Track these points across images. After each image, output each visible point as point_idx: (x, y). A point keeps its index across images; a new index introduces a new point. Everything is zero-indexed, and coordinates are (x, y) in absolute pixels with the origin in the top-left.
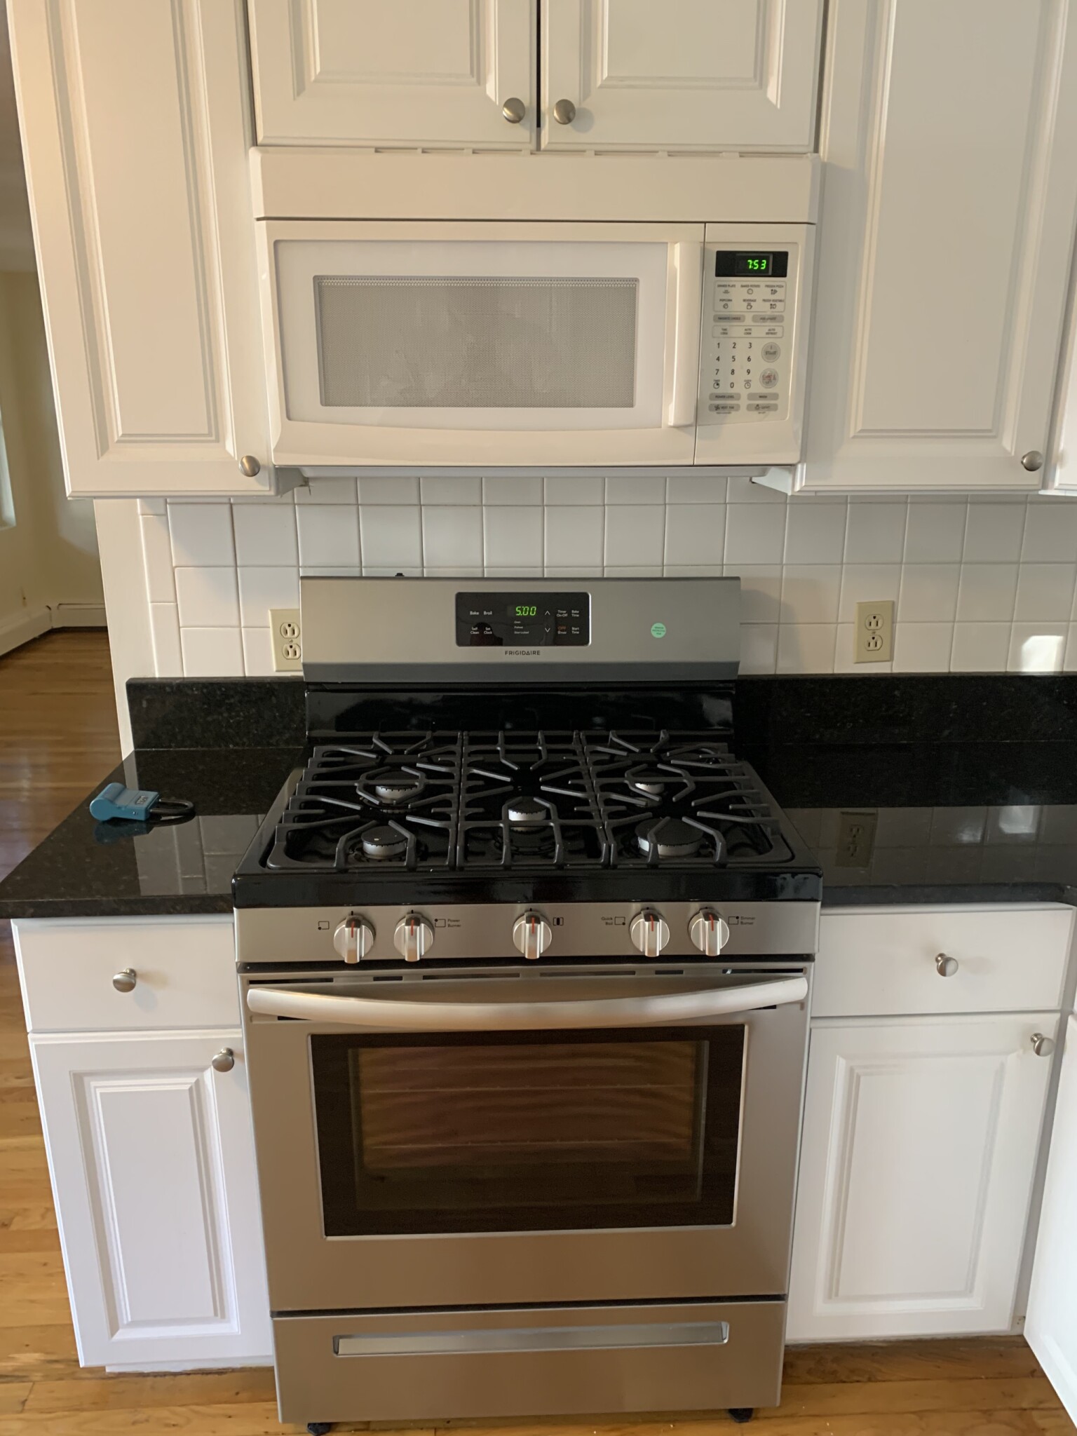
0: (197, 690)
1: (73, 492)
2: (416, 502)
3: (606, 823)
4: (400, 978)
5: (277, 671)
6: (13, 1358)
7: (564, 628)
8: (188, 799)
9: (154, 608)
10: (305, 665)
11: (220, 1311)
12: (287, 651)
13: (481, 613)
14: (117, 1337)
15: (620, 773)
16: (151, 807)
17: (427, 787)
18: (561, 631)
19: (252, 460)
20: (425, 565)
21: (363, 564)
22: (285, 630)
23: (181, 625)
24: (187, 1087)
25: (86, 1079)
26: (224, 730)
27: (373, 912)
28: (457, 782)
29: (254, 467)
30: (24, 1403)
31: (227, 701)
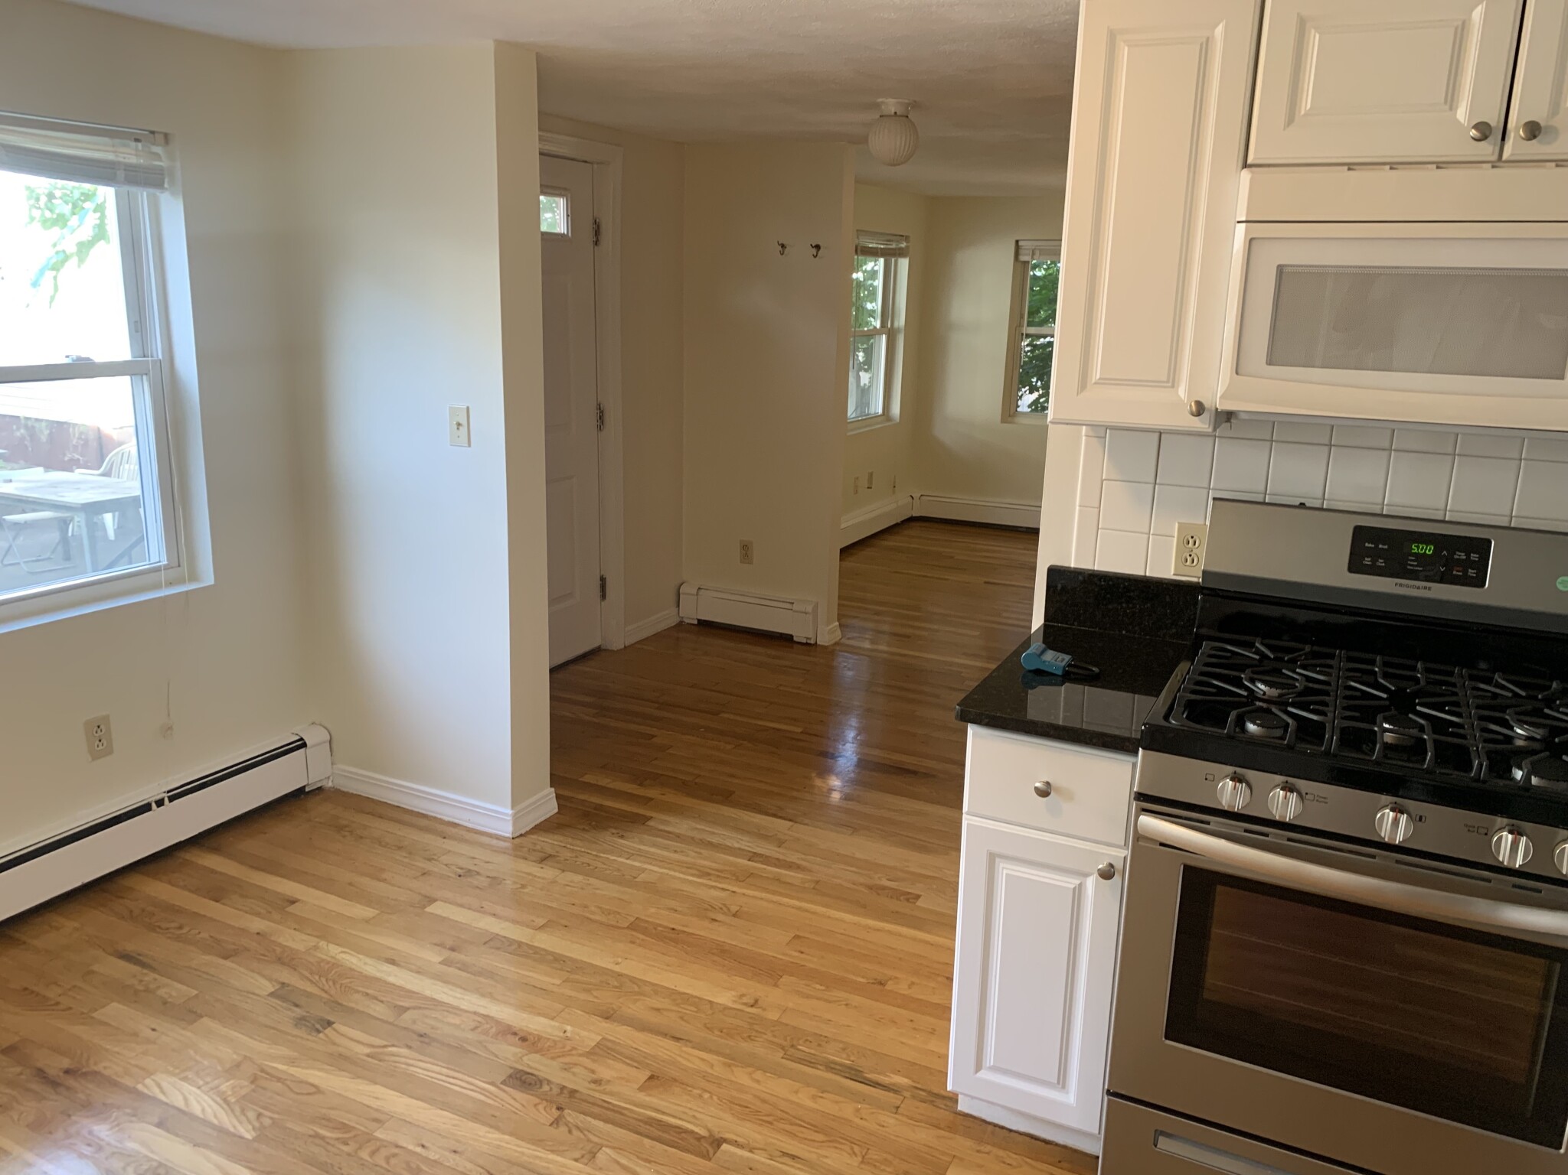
0: (1104, 581)
1: (1053, 419)
2: (1327, 442)
3: (1480, 746)
4: (1267, 835)
5: (1174, 575)
6: (889, 1076)
7: (1461, 569)
8: (1095, 666)
9: (1080, 511)
10: (1204, 572)
11: (1062, 1082)
12: (1186, 558)
13: (1377, 546)
14: (979, 1074)
15: (1503, 709)
16: (1068, 666)
17: (1306, 688)
18: (1457, 571)
19: (1199, 404)
20: (1326, 497)
21: (1268, 492)
22: (1187, 540)
23: (1100, 527)
24: (1073, 886)
25: (997, 860)
26: (1120, 618)
27: (1251, 774)
28: (1335, 689)
29: (1200, 409)
30: (898, 1108)
31: (1128, 594)
